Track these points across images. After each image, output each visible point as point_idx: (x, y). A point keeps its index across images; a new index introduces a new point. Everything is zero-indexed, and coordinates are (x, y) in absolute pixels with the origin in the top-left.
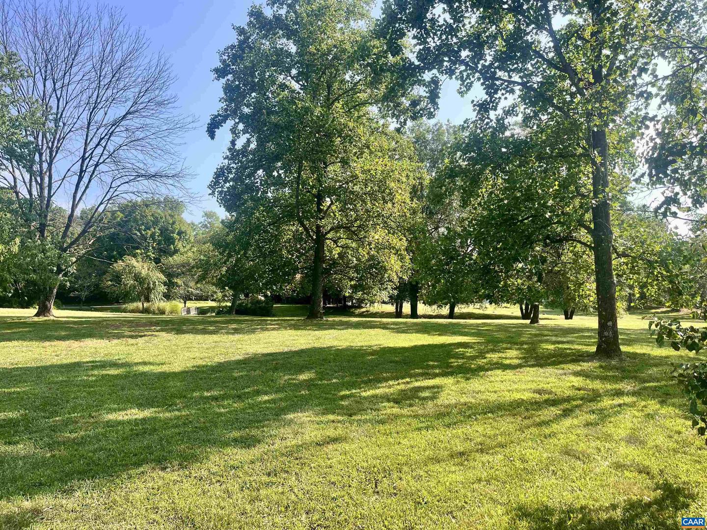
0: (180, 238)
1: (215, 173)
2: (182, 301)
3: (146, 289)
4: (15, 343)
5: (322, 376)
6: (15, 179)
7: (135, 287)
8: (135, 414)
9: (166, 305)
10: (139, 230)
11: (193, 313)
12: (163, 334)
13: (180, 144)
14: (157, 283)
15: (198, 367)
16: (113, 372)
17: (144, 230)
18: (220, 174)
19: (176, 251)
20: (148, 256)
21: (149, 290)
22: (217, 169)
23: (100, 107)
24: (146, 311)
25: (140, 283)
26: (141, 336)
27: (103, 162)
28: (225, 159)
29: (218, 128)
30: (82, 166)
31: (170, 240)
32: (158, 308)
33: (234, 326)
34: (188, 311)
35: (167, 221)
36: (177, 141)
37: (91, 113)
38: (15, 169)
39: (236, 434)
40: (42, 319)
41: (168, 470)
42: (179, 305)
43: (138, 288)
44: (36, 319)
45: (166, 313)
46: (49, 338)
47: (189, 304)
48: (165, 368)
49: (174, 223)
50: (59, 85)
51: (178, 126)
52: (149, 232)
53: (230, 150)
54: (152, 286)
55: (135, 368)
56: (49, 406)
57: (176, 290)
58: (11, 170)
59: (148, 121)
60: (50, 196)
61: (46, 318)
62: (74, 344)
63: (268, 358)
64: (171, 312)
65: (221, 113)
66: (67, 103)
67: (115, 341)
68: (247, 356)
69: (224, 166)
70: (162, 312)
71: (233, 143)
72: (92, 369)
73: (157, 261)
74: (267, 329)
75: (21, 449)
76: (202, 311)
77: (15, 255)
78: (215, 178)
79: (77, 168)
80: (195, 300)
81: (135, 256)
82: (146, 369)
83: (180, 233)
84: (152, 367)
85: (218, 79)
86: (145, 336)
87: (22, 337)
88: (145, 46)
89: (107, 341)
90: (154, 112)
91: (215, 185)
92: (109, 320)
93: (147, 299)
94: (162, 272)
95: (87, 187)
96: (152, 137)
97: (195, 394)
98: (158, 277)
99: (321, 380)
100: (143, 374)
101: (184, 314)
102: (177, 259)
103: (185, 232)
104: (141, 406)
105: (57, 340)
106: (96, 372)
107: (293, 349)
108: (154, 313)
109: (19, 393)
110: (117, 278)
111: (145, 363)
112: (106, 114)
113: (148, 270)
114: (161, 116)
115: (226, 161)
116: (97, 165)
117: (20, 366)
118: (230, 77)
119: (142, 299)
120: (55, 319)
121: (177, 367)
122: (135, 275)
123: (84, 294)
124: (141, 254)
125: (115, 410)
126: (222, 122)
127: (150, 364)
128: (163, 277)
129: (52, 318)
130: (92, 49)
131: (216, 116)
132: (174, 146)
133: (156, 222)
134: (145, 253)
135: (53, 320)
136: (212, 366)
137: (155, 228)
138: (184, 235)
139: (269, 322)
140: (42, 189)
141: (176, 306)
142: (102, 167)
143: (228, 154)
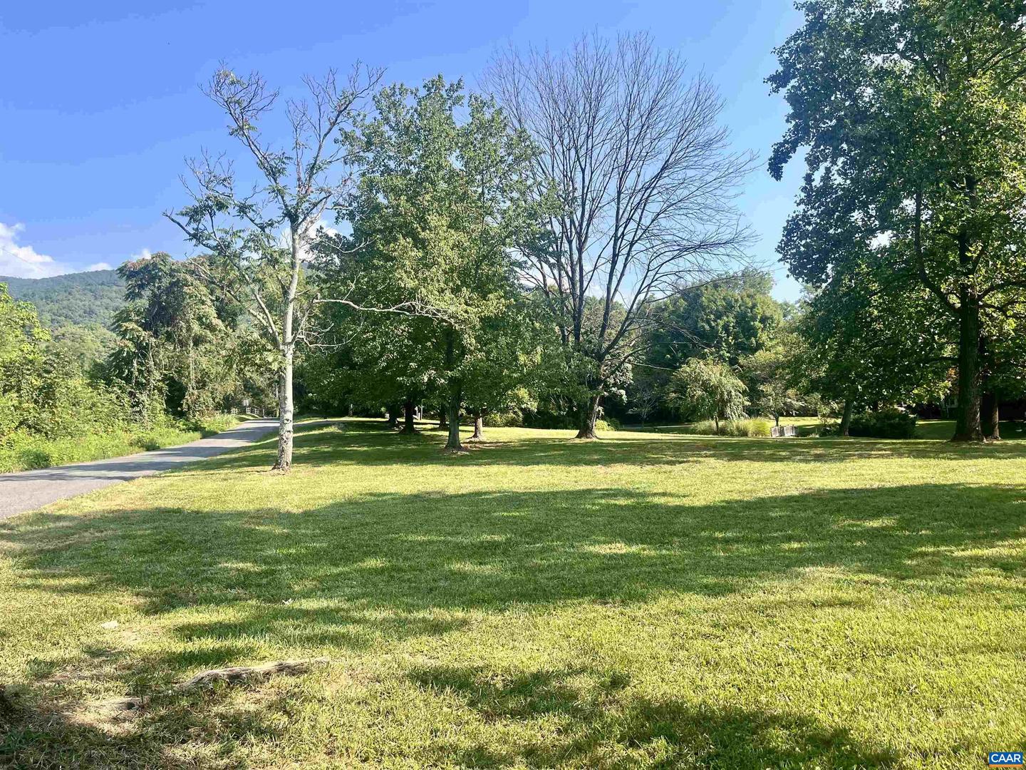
0: (765, 326)
1: (785, 229)
2: (772, 417)
3: (719, 401)
4: (542, 467)
5: (905, 524)
6: (544, 277)
7: (703, 400)
8: (620, 548)
9: (749, 424)
10: (708, 322)
11: (789, 434)
12: (712, 460)
13: (736, 196)
14: (733, 393)
15: (727, 502)
16: (622, 502)
17: (715, 321)
18: (793, 228)
19: (760, 346)
20: (721, 357)
21: (724, 403)
22: (788, 221)
23: (630, 168)
24: (722, 432)
25: (711, 394)
26: (681, 463)
27: (639, 239)
28: (798, 204)
29: (786, 162)
30: (614, 248)
31: (751, 332)
32: (738, 428)
33: (819, 451)
34: (782, 432)
35: (744, 303)
36: (732, 192)
37: (621, 179)
38: (543, 264)
39: (711, 580)
40: (584, 440)
41: (609, 605)
42: (769, 424)
43: (709, 401)
44: (578, 441)
45: (750, 435)
46: (577, 462)
47: (784, 422)
48: (687, 502)
49: (754, 306)
50: (583, 152)
51: (730, 171)
52: (721, 322)
53: (804, 189)
54: (726, 397)
55: (650, 499)
56: (538, 531)
57: (763, 402)
58: (539, 267)
59: (690, 173)
60: (582, 292)
61: (588, 440)
62: (600, 470)
63: (837, 495)
64: (757, 433)
65: (788, 138)
66: (592, 173)
67: (649, 468)
68: (806, 492)
69: (797, 216)
70: (745, 434)
71: (809, 178)
72: (601, 498)
73: (733, 362)
74: (869, 457)
75: (487, 569)
76: (802, 432)
77: (539, 366)
78: (786, 236)
79: (609, 252)
80: (797, 415)
81: (703, 357)
82: (662, 500)
83: (763, 320)
84: (670, 499)
85: (776, 90)
86: (688, 462)
87: (551, 461)
88: (680, 72)
89: (639, 468)
90: (696, 159)
91: (786, 245)
92: (656, 443)
93: (722, 416)
94: (741, 377)
95: (622, 274)
96: (697, 193)
97: (703, 534)
98: (732, 384)
99: (903, 528)
100: (656, 506)
101: (776, 436)
102: (761, 356)
103: (771, 318)
104: (629, 541)
105: (586, 464)
106: (603, 501)
107: (888, 485)
108: (732, 435)
109: (515, 517)
110: (682, 388)
111: (664, 494)
112: (639, 176)
113: (721, 375)
114: (706, 162)
115: (802, 206)
116: (632, 244)
117: (532, 490)
118: (793, 82)
119: (716, 414)
120: (597, 440)
121: (699, 502)
122: (703, 382)
123: (645, 411)
124: (712, 354)
125: (599, 542)
126: (789, 152)
127: (671, 495)
128: (741, 383)
129: (594, 440)
130: (615, 95)
131: (781, 145)
132: (726, 200)
133: (729, 307)
134: (718, 352)
135: (595, 442)
136: (748, 502)
137: (728, 317)
138: (770, 321)
139: (879, 446)
140: (573, 284)
141: (763, 425)
142: (636, 247)
143: (803, 195)
